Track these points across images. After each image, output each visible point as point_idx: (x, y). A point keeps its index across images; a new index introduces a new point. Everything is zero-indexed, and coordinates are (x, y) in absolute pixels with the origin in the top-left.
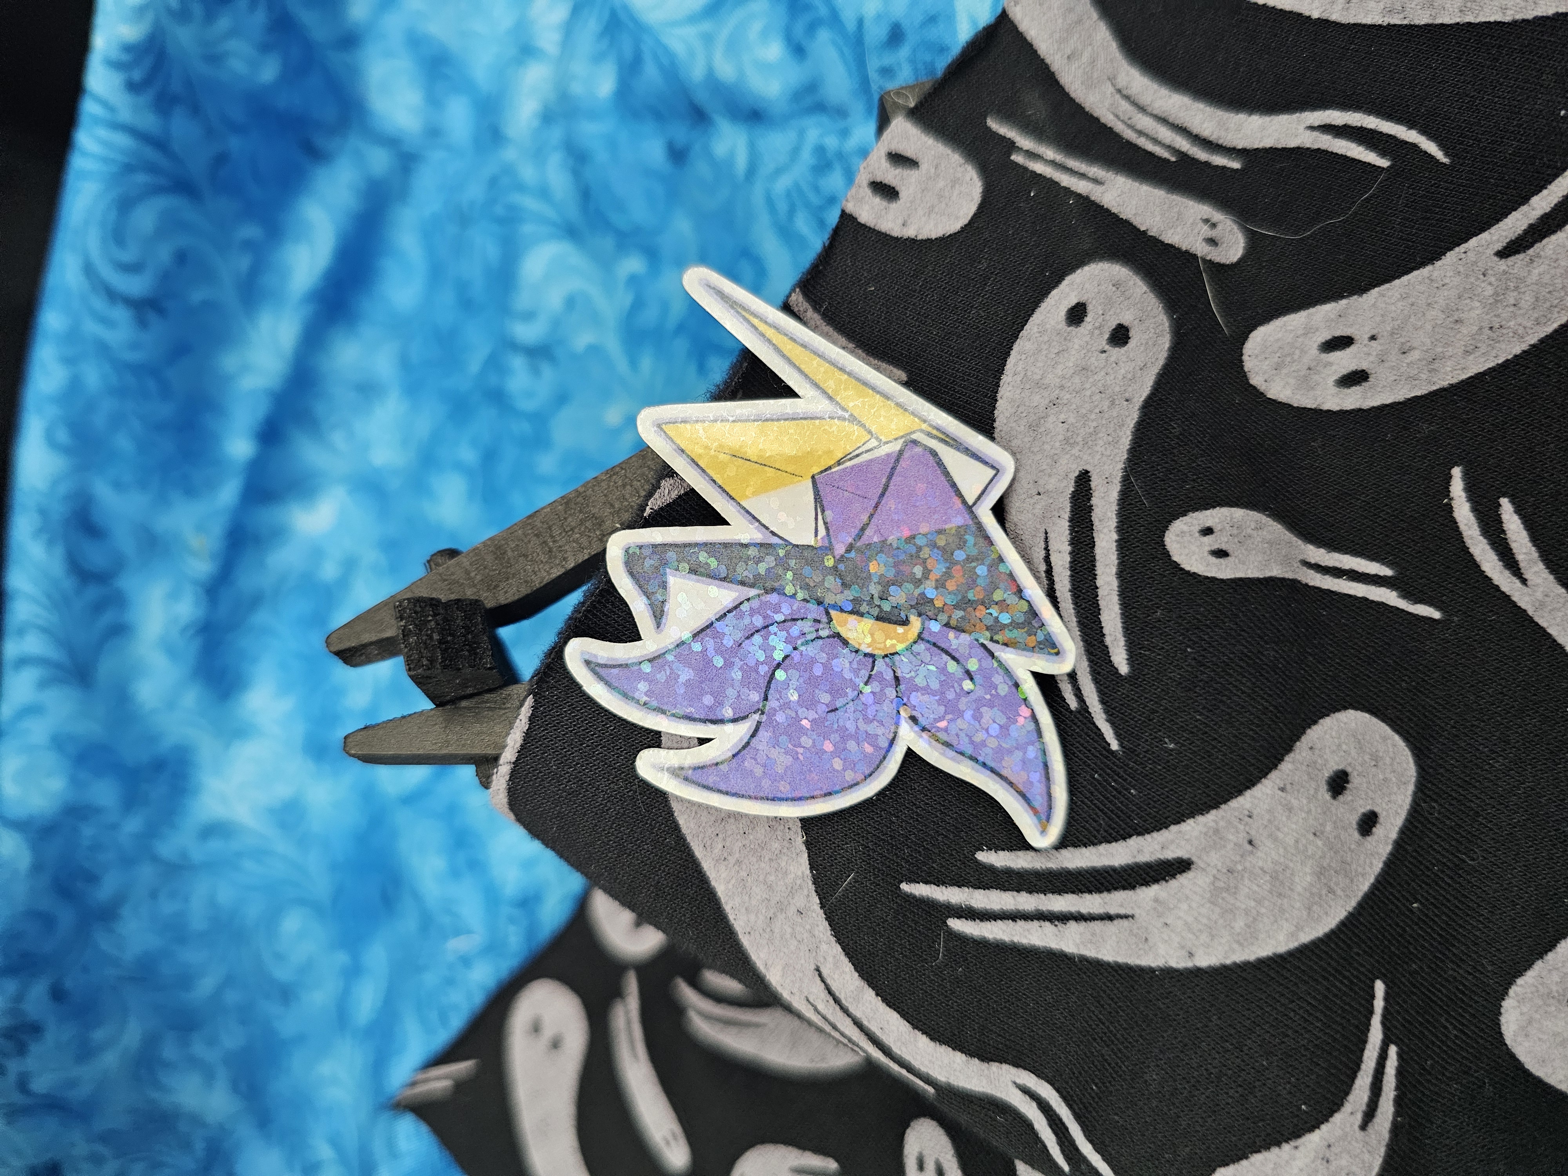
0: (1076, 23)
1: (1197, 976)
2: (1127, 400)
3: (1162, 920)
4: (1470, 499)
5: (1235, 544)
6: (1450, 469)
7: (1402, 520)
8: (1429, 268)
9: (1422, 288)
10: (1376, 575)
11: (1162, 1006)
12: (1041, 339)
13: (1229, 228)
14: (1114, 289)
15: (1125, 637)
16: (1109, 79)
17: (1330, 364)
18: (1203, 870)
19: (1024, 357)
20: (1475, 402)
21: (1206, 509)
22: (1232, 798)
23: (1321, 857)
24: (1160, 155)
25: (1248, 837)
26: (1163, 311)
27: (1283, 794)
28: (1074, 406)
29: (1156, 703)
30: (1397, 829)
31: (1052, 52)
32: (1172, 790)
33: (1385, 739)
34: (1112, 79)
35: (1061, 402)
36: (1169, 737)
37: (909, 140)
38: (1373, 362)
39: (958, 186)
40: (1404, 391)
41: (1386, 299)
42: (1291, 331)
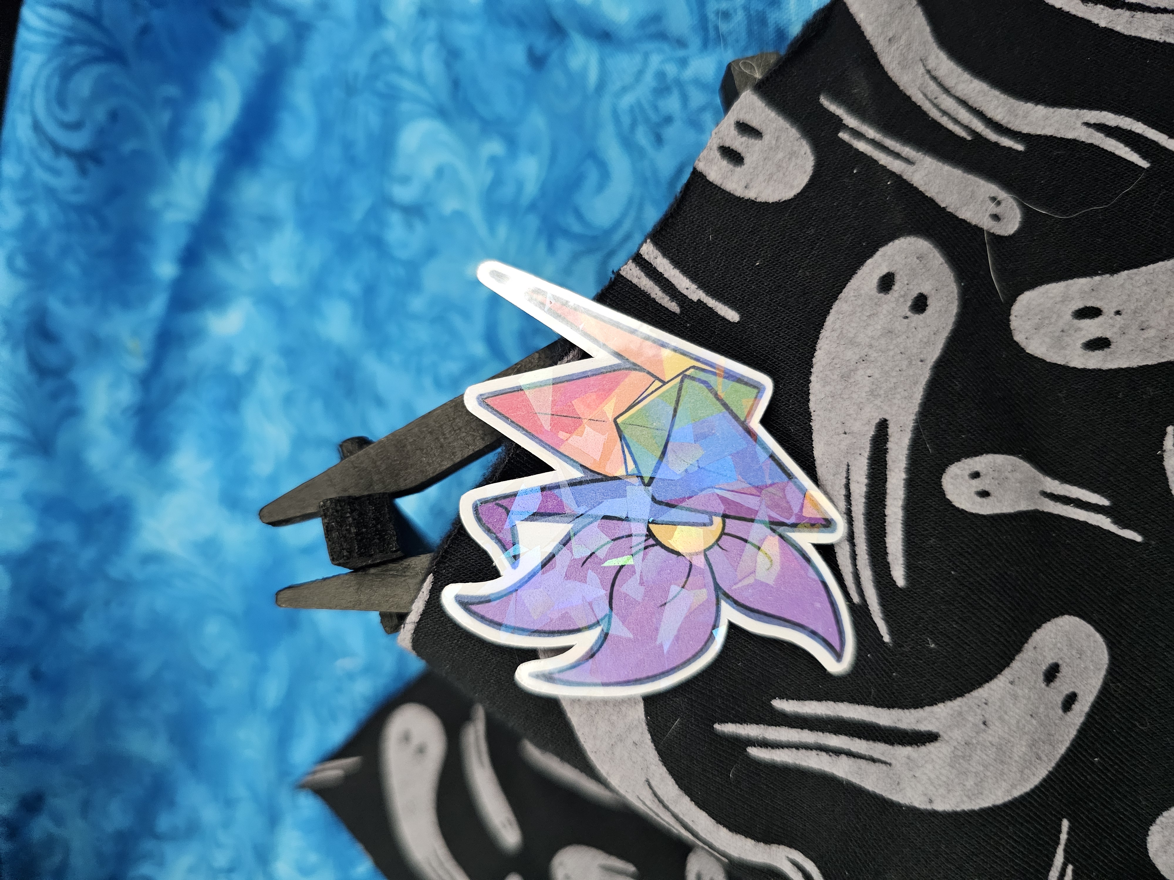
0: (899, 8)
1: (933, 816)
2: (922, 361)
3: (912, 773)
5: (996, 486)
6: (1166, 427)
10: (1096, 504)
11: (904, 831)
12: (856, 302)
13: (1011, 205)
14: (918, 261)
15: (903, 557)
16: (921, 60)
17: (1079, 329)
18: (947, 742)
19: (841, 316)
21: (976, 456)
22: (974, 689)
23: (1034, 733)
24: (959, 134)
25: (983, 720)
26: (953, 280)
27: (1012, 687)
28: (879, 364)
29: (923, 612)
30: (1089, 704)
31: (876, 34)
32: (929, 680)
33: (1088, 636)
35: (868, 359)
36: (931, 639)
37: (755, 111)
38: (1116, 333)
39: (794, 159)
40: (1138, 360)
41: (1133, 282)
42: (1052, 298)
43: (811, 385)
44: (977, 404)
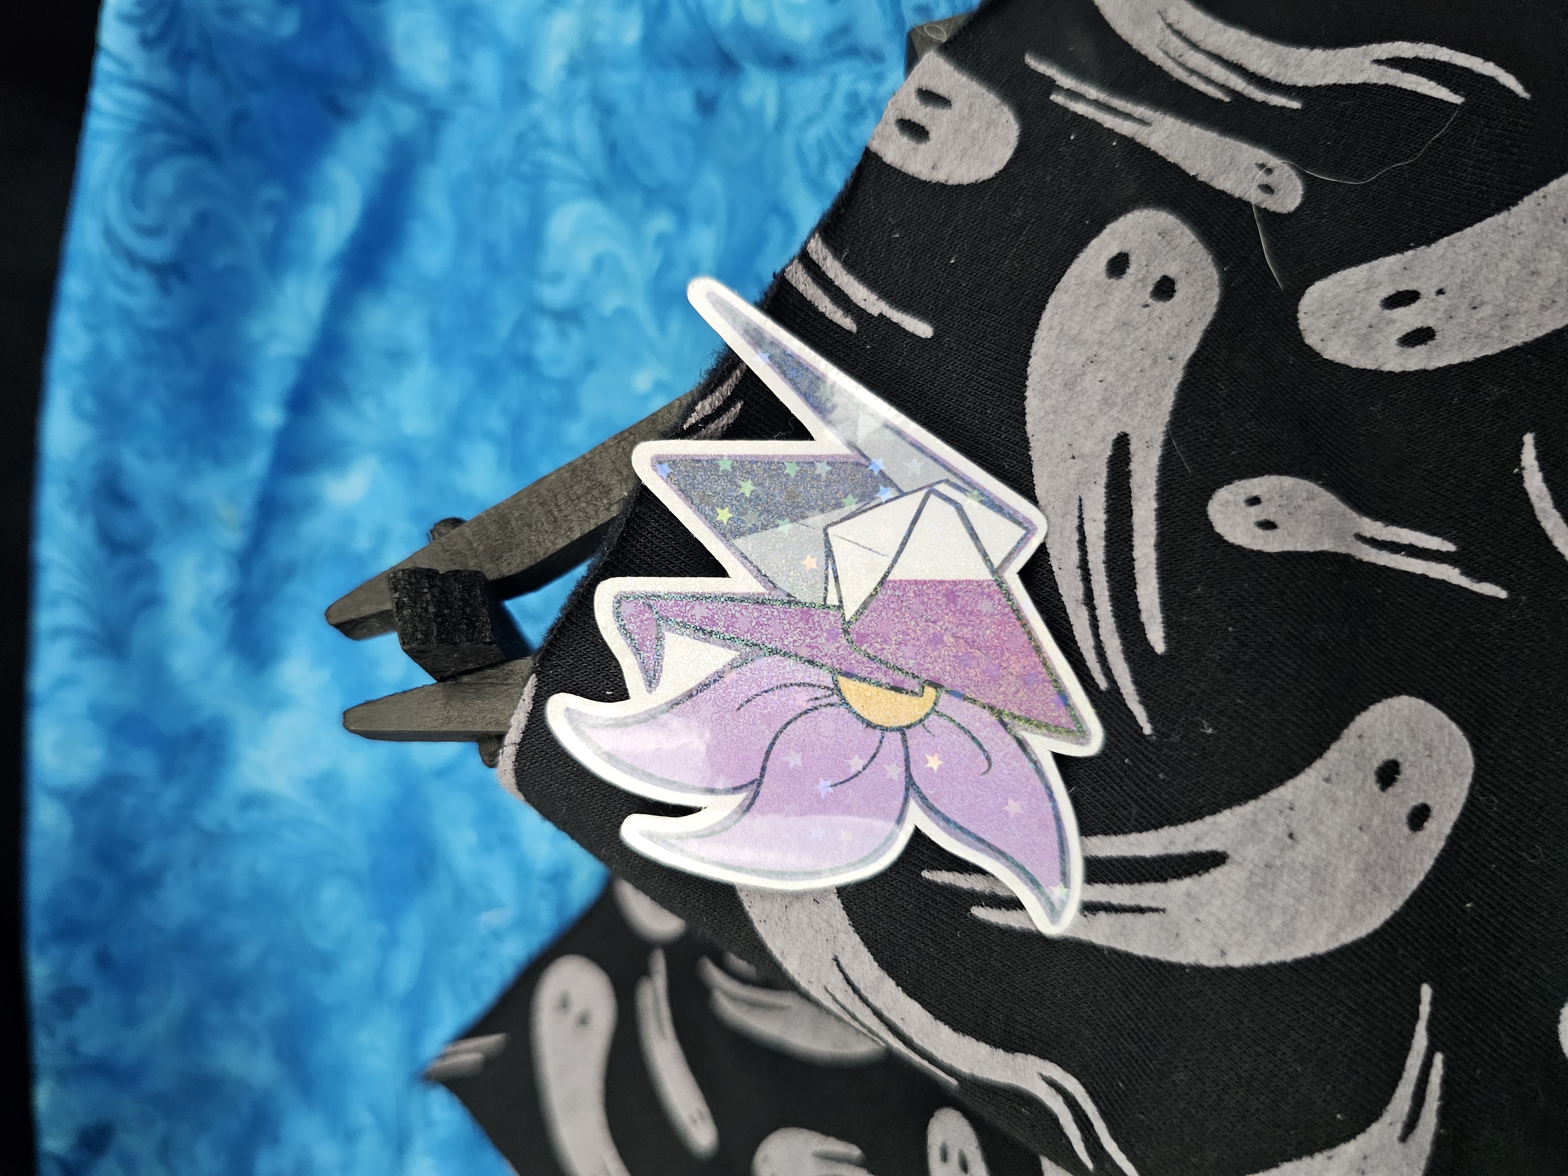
1: (1229, 976)
2: (1171, 359)
3: (1194, 916)
4: (1542, 468)
5: (1284, 515)
6: (1522, 436)
7: (1467, 491)
8: (1505, 214)
9: (1495, 237)
10: (1438, 551)
11: (1192, 1006)
12: (1079, 292)
13: (1287, 174)
14: (1160, 238)
15: (1162, 613)
16: (1159, 12)
17: (1392, 321)
18: (1240, 864)
19: (1060, 310)
20: (1551, 362)
21: (1254, 477)
22: (1273, 788)
23: (1366, 853)
24: (1213, 96)
25: (1287, 831)
26: (1212, 264)
27: (1328, 786)
28: (1114, 364)
29: (1194, 685)
30: (1451, 824)
32: (1208, 779)
33: (1440, 728)
34: (1162, 14)
35: (1099, 359)
36: (1207, 721)
37: (941, 76)
38: (1440, 319)
39: (992, 128)
40: (1473, 350)
41: (1457, 249)
42: (1351, 286)
43: (1027, 403)
44: (1251, 414)
